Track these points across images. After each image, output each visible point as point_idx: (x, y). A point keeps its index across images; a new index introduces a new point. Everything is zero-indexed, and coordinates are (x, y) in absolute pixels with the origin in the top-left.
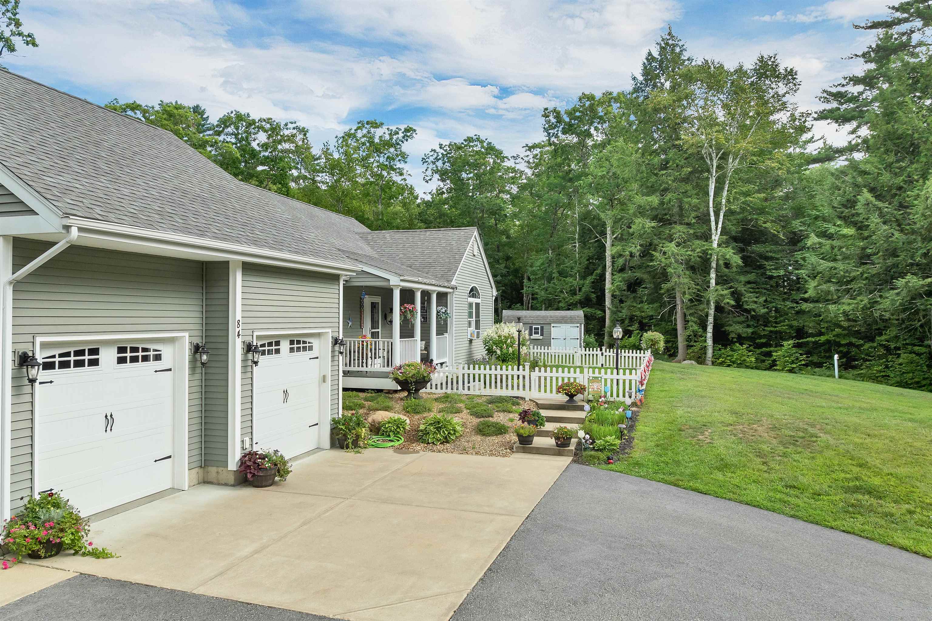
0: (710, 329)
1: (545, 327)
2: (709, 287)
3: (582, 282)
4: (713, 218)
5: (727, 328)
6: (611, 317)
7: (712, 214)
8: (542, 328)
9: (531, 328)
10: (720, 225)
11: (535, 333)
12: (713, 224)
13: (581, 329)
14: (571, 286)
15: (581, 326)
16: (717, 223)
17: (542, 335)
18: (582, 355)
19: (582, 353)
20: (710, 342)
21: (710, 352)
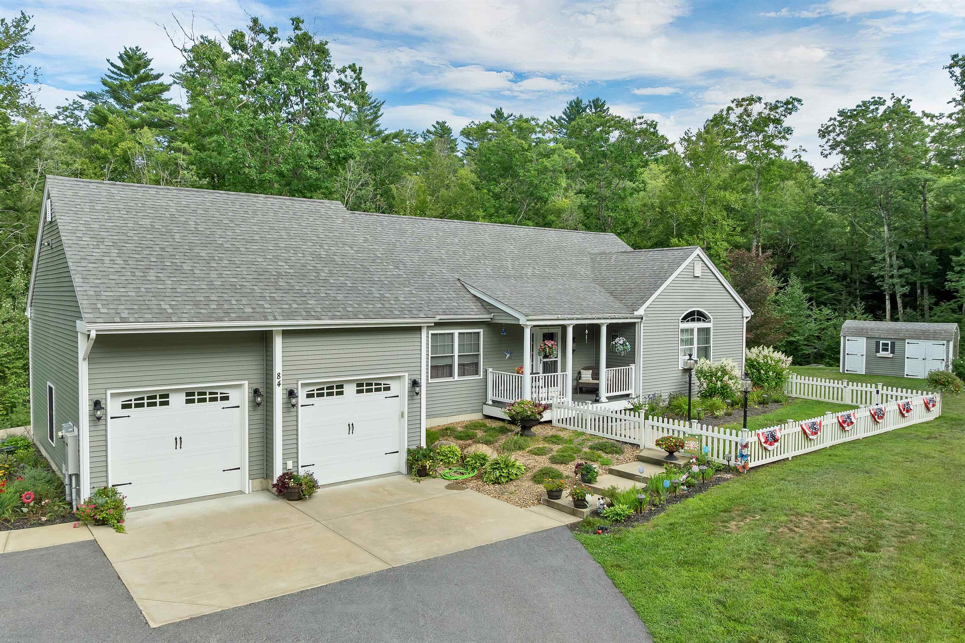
1: (897, 343)
8: (893, 344)
9: (878, 344)
11: (884, 350)
13: (948, 347)
15: (950, 344)
17: (893, 352)
18: (852, 390)
19: (852, 388)
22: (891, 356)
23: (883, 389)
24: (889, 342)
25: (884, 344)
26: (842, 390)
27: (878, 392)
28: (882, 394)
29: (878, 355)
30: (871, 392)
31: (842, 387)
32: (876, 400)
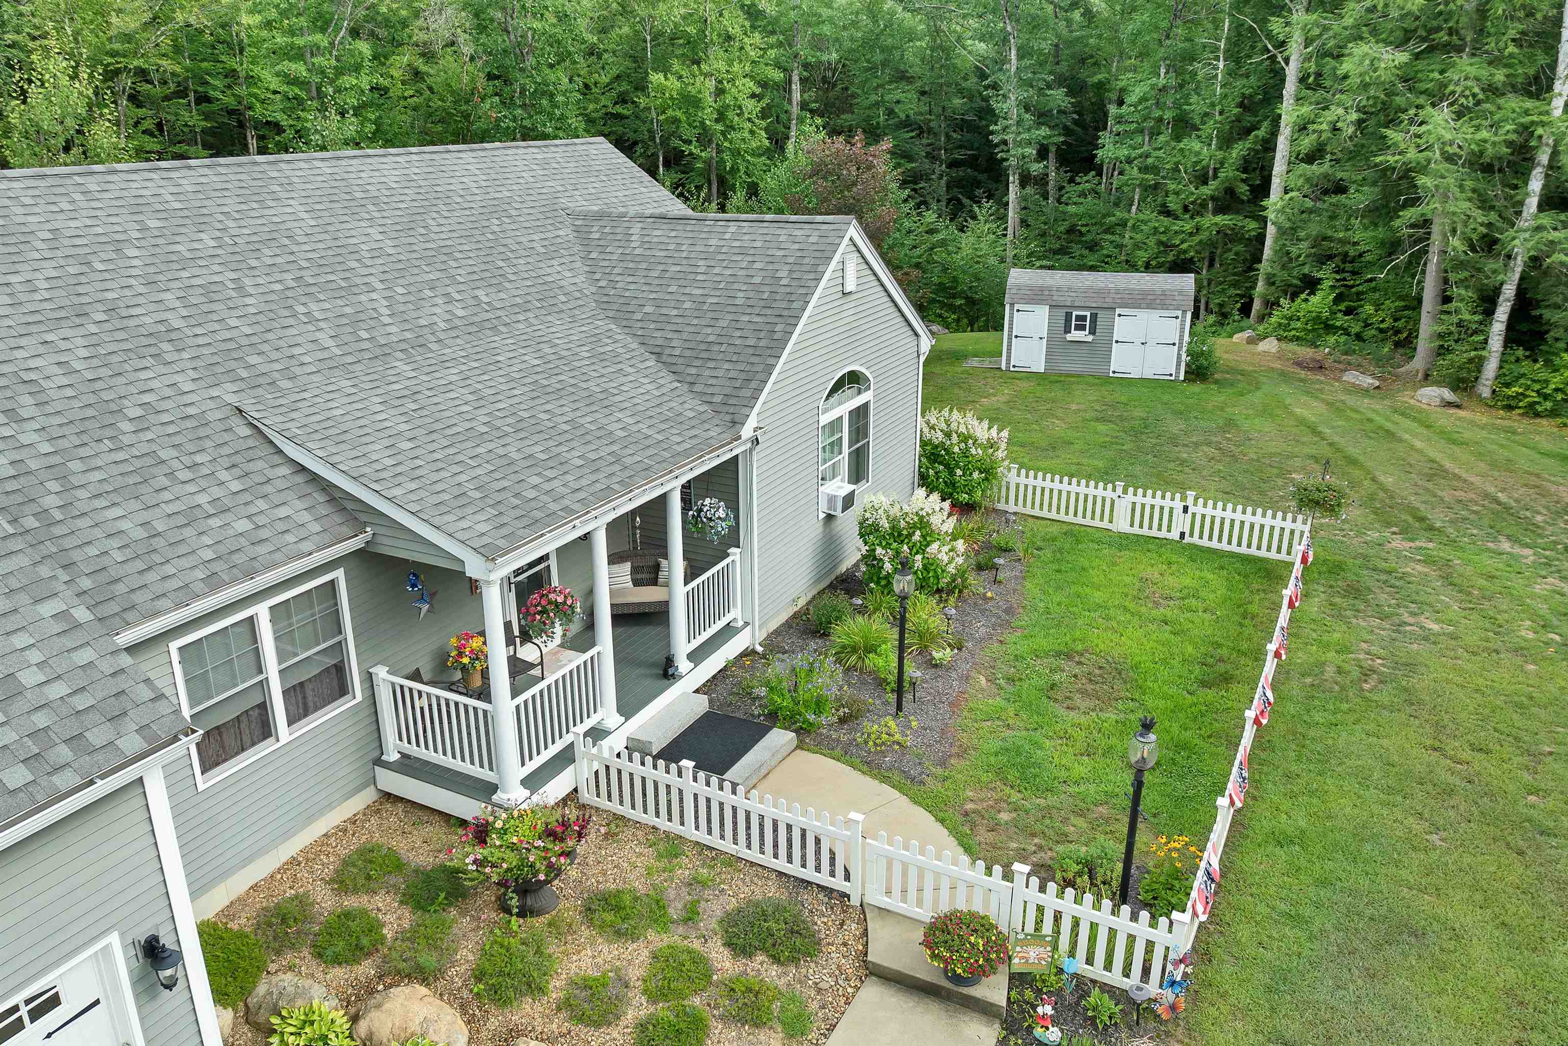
0: (1502, 313)
1: (1101, 315)
2: (1519, 213)
3: (1220, 154)
5: (1547, 314)
8: (1094, 317)
9: (1068, 316)
11: (1078, 328)
13: (1183, 321)
14: (1197, 163)
15: (1184, 316)
17: (1093, 332)
18: (1134, 503)
19: (1134, 499)
20: (1496, 343)
21: (1491, 368)
22: (1090, 338)
23: (1195, 505)
24: (1088, 314)
25: (1079, 318)
26: (1113, 502)
27: (1186, 510)
28: (1194, 515)
29: (1069, 337)
30: (1171, 510)
31: (1114, 496)
32: (1181, 523)
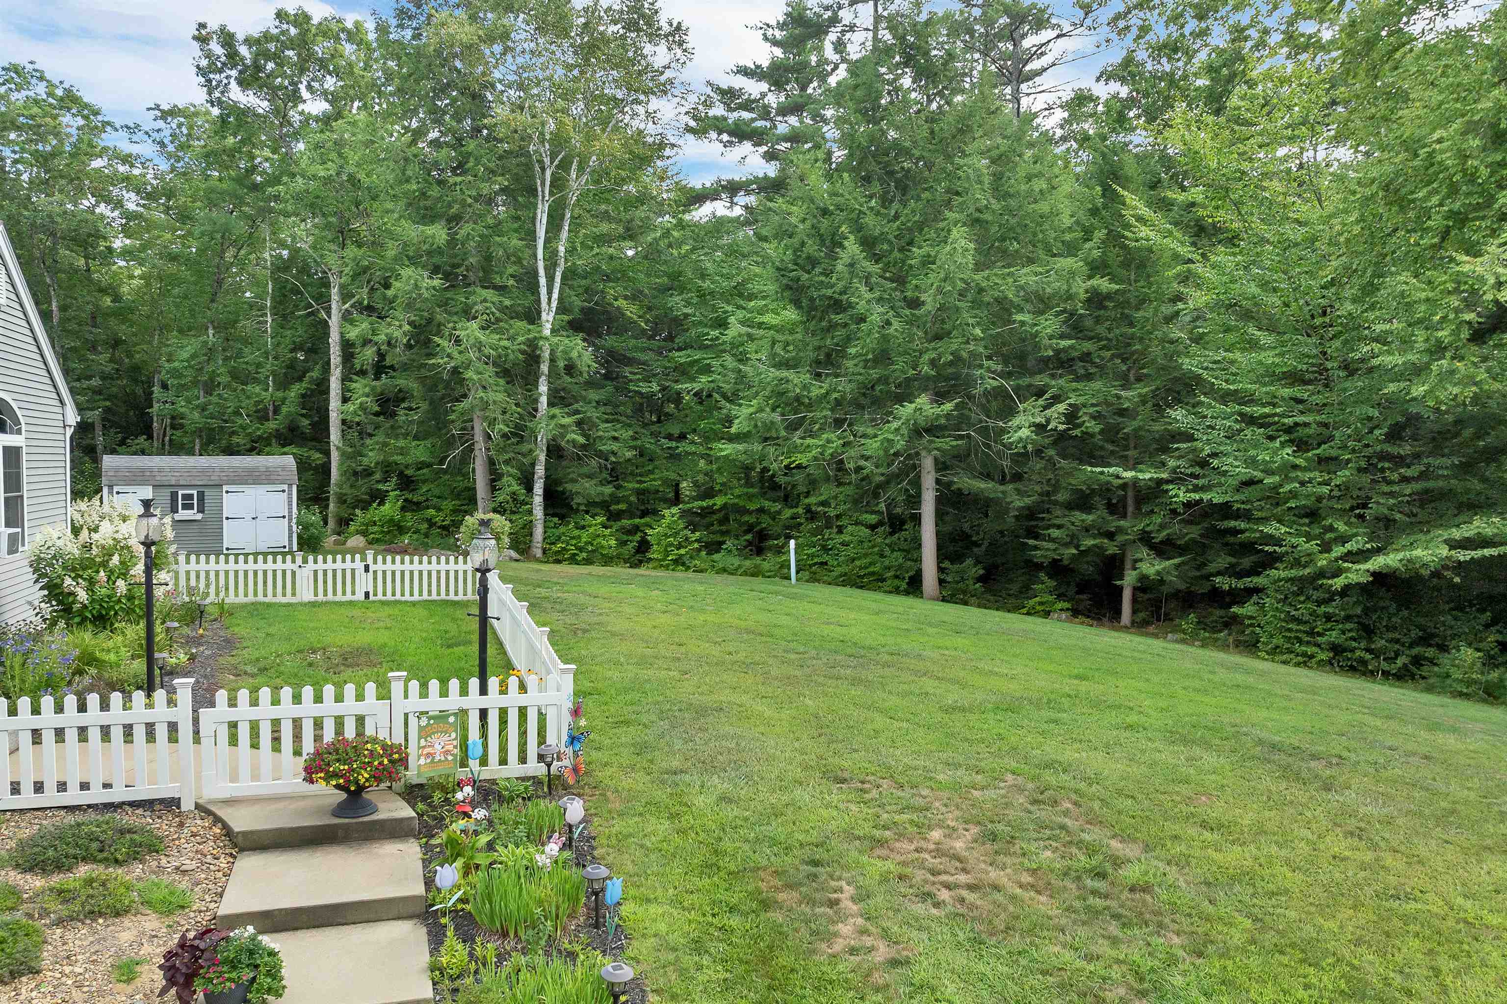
0: (539, 488)
1: (208, 492)
2: (536, 410)
3: (280, 394)
4: (543, 281)
5: (569, 486)
6: (341, 464)
7: (542, 272)
8: (201, 496)
9: (174, 496)
10: (555, 295)
11: (185, 507)
12: (543, 291)
13: (290, 494)
14: (258, 403)
15: (290, 490)
16: (550, 293)
17: (201, 510)
18: (316, 572)
19: (316, 567)
20: (538, 512)
21: (539, 532)
22: (199, 516)
23: (375, 562)
24: (195, 492)
25: (187, 497)
26: (294, 573)
28: (375, 572)
29: (177, 517)
30: (353, 571)
31: (294, 567)
32: (364, 583)
